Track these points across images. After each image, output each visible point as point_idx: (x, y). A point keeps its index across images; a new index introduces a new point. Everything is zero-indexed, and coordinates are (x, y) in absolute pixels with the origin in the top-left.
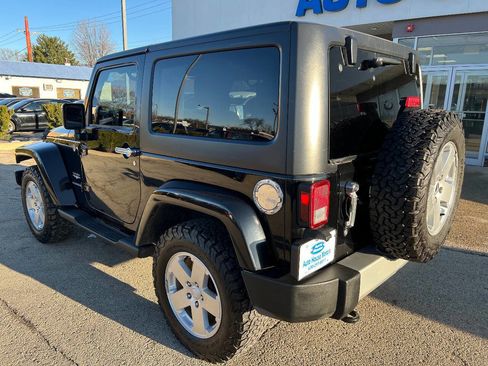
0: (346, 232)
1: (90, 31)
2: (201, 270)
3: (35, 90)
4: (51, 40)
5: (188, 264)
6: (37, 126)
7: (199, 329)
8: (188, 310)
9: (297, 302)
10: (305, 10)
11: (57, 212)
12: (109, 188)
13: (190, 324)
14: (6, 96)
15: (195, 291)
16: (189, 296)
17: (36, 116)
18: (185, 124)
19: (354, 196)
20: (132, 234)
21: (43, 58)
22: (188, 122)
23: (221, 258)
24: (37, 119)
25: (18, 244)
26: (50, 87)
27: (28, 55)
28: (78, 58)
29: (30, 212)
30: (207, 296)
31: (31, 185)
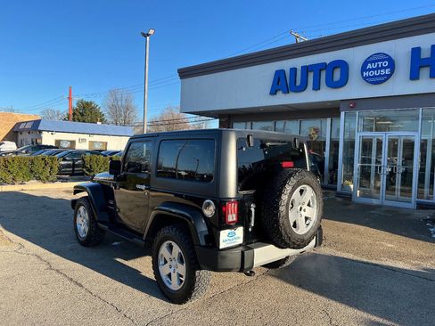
0: (250, 230)
1: (119, 97)
2: (177, 249)
3: (73, 143)
4: (87, 104)
5: (170, 247)
6: (73, 170)
7: (175, 285)
8: (169, 275)
9: (219, 260)
10: (276, 91)
11: (97, 225)
12: (129, 213)
13: (170, 284)
14: (51, 147)
15: (174, 263)
16: (170, 267)
17: (74, 164)
18: (183, 173)
19: (253, 210)
20: (141, 235)
21: (80, 117)
22: (186, 171)
23: (187, 241)
24: (74, 166)
25: (69, 246)
26: (84, 140)
27: (69, 115)
28: (107, 117)
29: (78, 226)
30: (179, 265)
31: (82, 209)
